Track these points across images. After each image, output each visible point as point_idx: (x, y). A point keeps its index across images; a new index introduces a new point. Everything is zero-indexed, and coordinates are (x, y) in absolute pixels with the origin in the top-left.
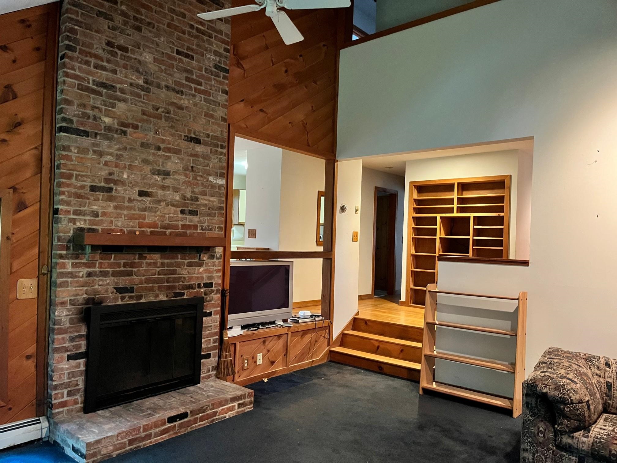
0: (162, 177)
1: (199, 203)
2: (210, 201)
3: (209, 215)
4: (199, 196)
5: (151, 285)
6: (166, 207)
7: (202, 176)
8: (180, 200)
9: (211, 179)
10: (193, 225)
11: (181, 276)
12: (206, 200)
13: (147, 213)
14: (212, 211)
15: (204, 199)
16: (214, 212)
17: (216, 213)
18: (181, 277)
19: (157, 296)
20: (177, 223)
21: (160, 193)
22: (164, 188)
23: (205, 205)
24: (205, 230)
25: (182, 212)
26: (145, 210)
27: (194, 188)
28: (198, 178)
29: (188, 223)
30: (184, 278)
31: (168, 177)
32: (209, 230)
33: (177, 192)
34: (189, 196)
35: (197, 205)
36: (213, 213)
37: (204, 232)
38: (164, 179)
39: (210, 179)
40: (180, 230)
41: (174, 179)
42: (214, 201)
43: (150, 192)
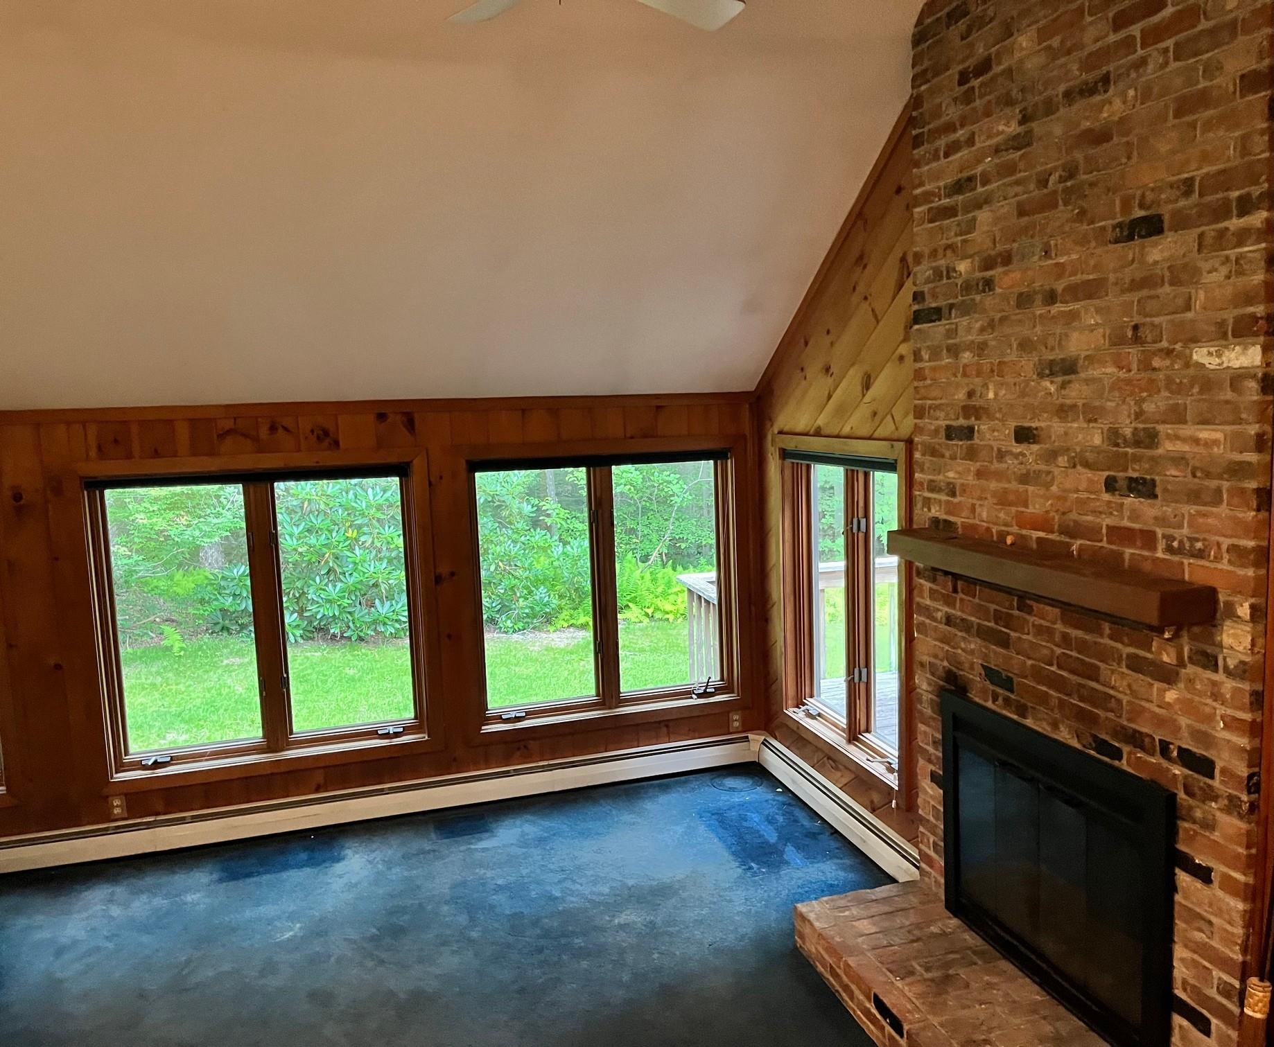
0: (1059, 379)
1: (1160, 451)
2: (1197, 441)
3: (1195, 496)
4: (1160, 427)
5: (1044, 688)
6: (1070, 471)
7: (1169, 353)
8: (1105, 447)
9: (1201, 355)
10: (1141, 531)
11: (1112, 692)
12: (1184, 440)
13: (1031, 488)
14: (1206, 483)
15: (1177, 437)
16: (1213, 484)
17: (1219, 491)
18: (1111, 697)
19: (1055, 726)
20: (1098, 520)
21: (1056, 427)
22: (1063, 412)
23: (1179, 460)
24: (1180, 551)
25: (1110, 485)
26: (1025, 479)
27: (1143, 400)
28: (1156, 363)
29: (1126, 523)
30: (1119, 701)
31: (1073, 376)
32: (1193, 556)
33: (1095, 421)
34: (1128, 432)
35: (1152, 459)
36: (1207, 487)
37: (1176, 558)
38: (1063, 386)
39: (1195, 357)
40: (1104, 544)
41: (1087, 381)
42: (1216, 442)
43: (1036, 429)
